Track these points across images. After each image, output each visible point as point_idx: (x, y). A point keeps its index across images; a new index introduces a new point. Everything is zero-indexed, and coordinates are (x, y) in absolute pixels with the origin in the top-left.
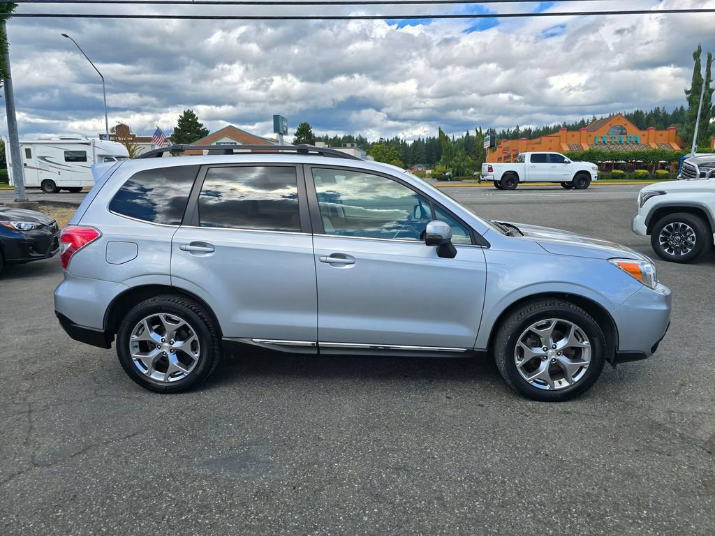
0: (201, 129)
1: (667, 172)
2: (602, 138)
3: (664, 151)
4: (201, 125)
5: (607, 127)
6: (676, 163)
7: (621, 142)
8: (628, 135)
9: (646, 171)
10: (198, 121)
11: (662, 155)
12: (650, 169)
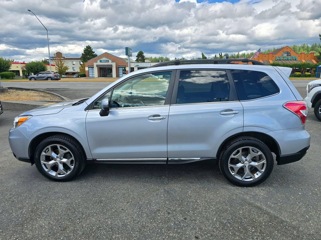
0: (94, 54)
1: (310, 73)
2: (279, 57)
3: (309, 63)
4: (94, 52)
5: (281, 52)
6: (314, 69)
7: (288, 59)
8: (292, 56)
9: (300, 73)
10: (92, 50)
11: (308, 65)
12: (302, 72)
